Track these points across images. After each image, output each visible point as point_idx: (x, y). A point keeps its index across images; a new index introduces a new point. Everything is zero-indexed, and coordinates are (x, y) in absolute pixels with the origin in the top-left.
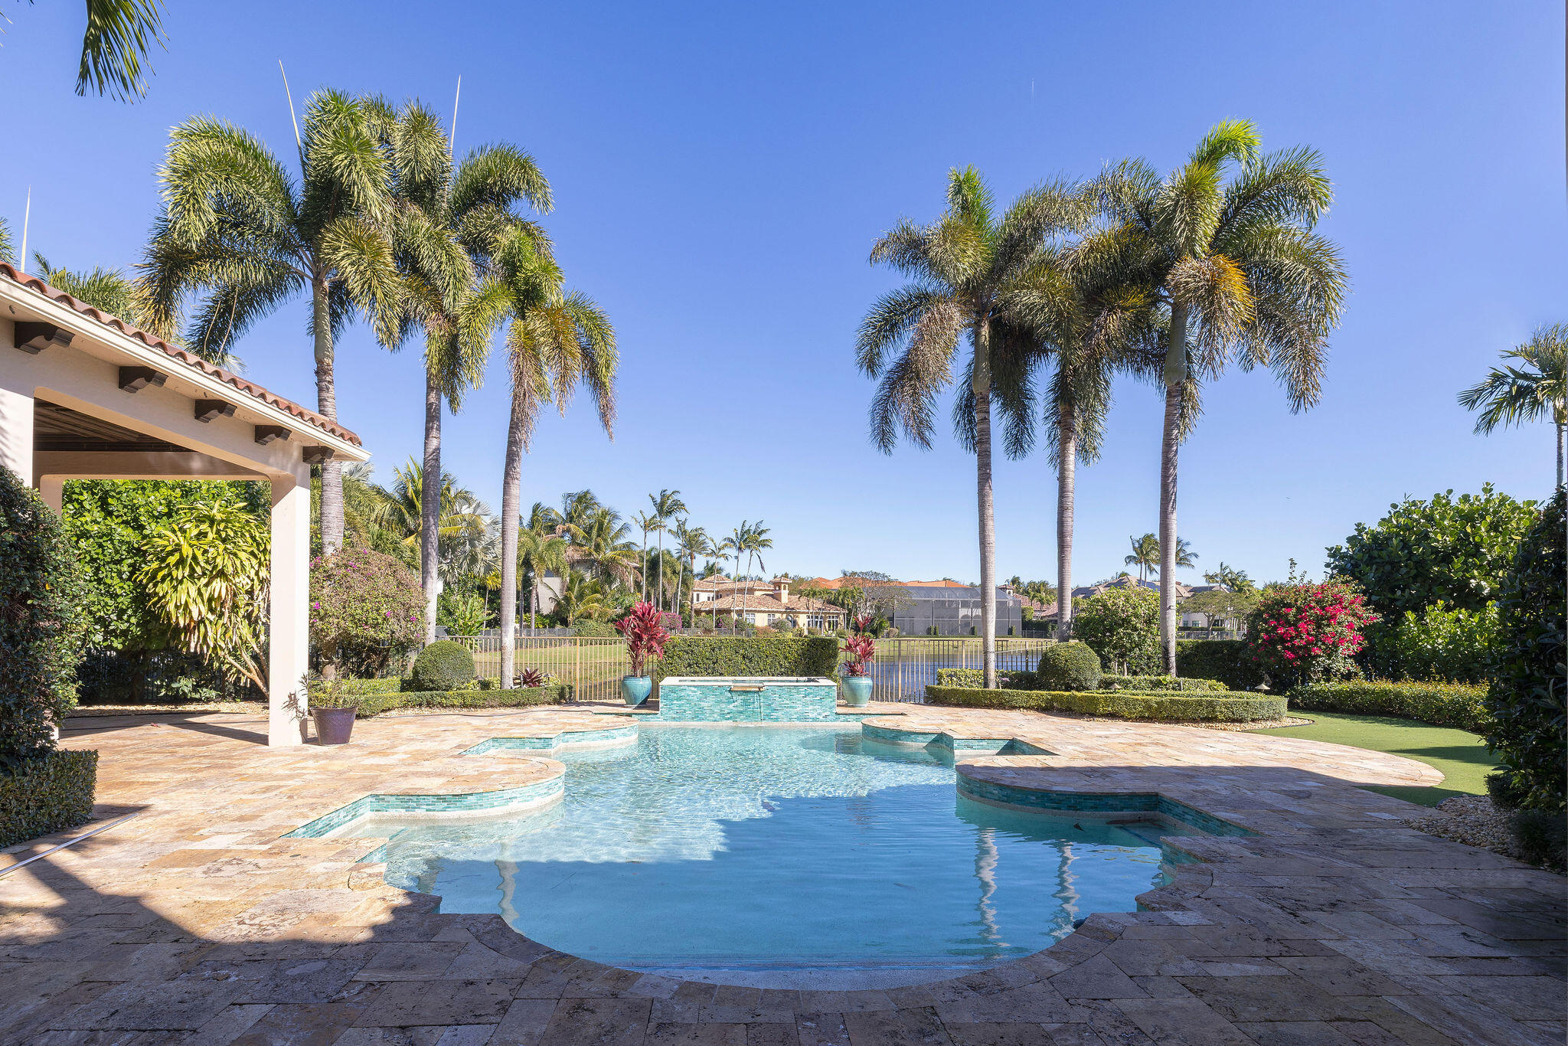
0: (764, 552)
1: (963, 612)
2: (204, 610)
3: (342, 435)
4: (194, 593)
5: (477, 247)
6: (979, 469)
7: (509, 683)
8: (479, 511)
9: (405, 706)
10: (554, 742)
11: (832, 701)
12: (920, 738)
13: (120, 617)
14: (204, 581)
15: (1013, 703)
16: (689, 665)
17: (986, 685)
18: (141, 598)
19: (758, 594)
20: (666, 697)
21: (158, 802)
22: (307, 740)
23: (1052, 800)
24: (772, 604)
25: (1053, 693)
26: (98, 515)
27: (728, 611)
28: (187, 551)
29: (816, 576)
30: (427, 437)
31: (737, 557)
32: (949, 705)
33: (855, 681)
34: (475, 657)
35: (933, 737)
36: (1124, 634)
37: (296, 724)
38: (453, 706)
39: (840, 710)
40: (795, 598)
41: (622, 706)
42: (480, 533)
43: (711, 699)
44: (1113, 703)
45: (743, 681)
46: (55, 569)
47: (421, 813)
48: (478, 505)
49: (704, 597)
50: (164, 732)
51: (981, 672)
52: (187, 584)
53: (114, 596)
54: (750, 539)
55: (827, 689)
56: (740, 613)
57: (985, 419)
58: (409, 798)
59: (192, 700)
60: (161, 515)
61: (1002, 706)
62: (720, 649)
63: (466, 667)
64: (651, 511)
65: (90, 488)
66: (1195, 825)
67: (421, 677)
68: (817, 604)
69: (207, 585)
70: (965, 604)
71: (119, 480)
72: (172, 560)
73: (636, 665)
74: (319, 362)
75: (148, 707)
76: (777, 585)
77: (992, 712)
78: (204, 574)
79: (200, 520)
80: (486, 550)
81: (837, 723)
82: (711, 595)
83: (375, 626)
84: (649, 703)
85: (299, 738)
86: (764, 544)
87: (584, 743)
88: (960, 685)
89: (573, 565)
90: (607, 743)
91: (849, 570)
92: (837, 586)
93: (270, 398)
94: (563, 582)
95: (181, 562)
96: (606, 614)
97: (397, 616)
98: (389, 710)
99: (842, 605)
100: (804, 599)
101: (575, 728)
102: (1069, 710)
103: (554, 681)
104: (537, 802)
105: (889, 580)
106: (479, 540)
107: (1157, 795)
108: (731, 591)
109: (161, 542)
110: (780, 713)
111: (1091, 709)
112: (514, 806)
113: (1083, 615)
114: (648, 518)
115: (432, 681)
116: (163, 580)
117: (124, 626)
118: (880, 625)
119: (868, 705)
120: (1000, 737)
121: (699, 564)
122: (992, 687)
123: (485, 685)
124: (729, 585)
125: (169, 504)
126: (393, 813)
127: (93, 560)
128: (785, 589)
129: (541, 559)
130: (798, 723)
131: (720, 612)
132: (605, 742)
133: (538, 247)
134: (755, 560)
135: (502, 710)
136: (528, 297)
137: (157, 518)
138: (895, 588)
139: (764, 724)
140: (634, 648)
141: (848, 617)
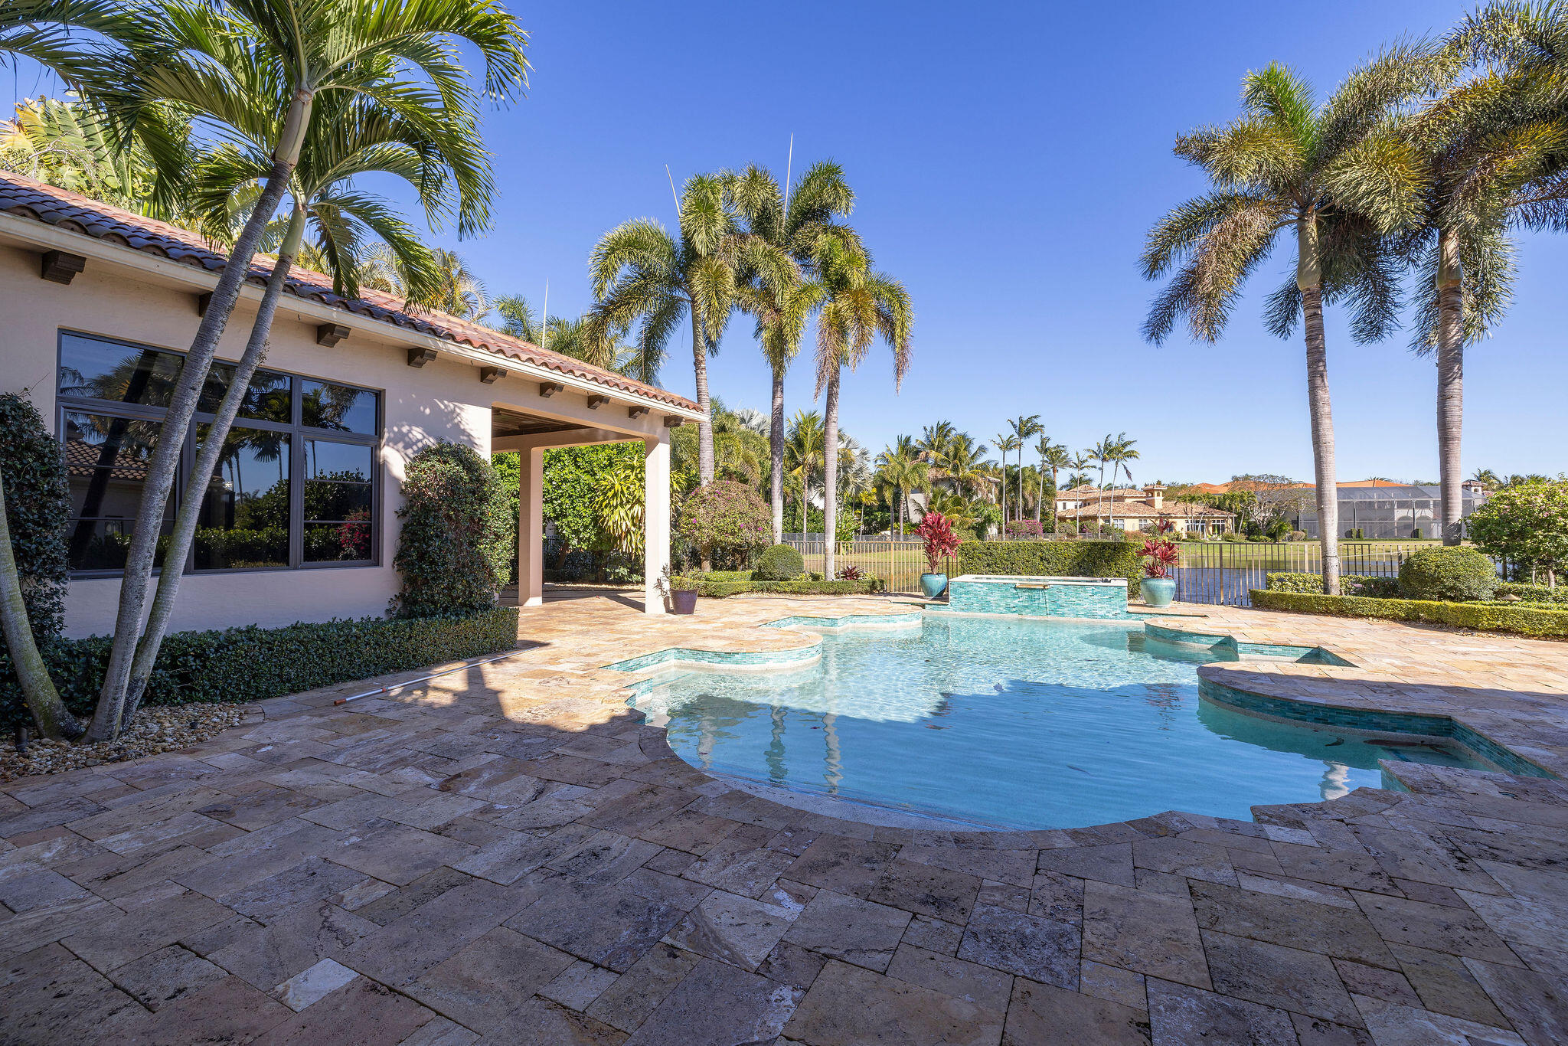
0: (1130, 463)
1: (1399, 514)
2: (629, 524)
3: (687, 406)
4: (623, 513)
5: (803, 254)
6: (1309, 367)
7: (831, 577)
8: (851, 446)
9: (752, 591)
10: (840, 623)
11: (1123, 602)
12: (1204, 640)
13: (584, 530)
14: (629, 506)
15: (1358, 611)
16: (988, 565)
17: (1326, 590)
18: (596, 519)
19: (1128, 501)
20: (955, 591)
21: (556, 642)
22: (668, 611)
23: (1294, 711)
24: (1146, 511)
25: (1417, 602)
26: (572, 468)
27: (1095, 518)
28: (617, 487)
29: (1197, 483)
30: (774, 398)
31: (1101, 469)
32: (1276, 610)
33: (1153, 583)
34: (804, 557)
35: (1220, 639)
36: (1545, 537)
37: (661, 600)
38: (785, 592)
39: (1131, 609)
40: (1171, 504)
41: (921, 597)
42: (851, 462)
43: (997, 595)
44: (1504, 616)
45: (1037, 580)
46: (494, 504)
47: (705, 663)
48: (850, 442)
49: (1070, 505)
50: (601, 601)
51: (1319, 577)
52: (619, 508)
53: (581, 517)
54: (1114, 451)
55: (1116, 590)
56: (1107, 519)
57: (1315, 314)
58: (698, 653)
59: (629, 583)
60: (606, 466)
61: (1342, 613)
62: (1018, 551)
63: (798, 565)
64: (1009, 432)
65: (569, 452)
66: (1491, 757)
67: (763, 570)
68: (1197, 508)
69: (630, 509)
70: (1402, 505)
71: (583, 446)
72: (610, 494)
73: (933, 564)
74: (696, 355)
75: (604, 586)
76: (1150, 492)
77: (1323, 618)
78: (628, 502)
79: (626, 468)
80: (856, 475)
81: (1128, 621)
82: (1080, 503)
83: (733, 534)
84: (942, 596)
85: (663, 609)
86: (1131, 455)
87: (868, 624)
88: (1298, 590)
89: (936, 482)
90: (889, 626)
91: (1240, 474)
92: (1224, 491)
93: (632, 389)
94: (926, 498)
95: (615, 495)
96: (967, 522)
97: (749, 528)
98: (738, 593)
99: (1230, 510)
100: (1181, 506)
101: (862, 613)
102: (1439, 623)
103: (869, 575)
104: (789, 664)
105: (1290, 483)
106: (850, 467)
107: (1449, 719)
108: (1096, 500)
109: (605, 483)
110: (1066, 610)
111: (1472, 622)
112: (770, 665)
113: (1478, 514)
114: (1005, 439)
115: (770, 573)
116: (606, 507)
117: (587, 536)
118: (1280, 529)
119: (1169, 606)
120: (1304, 644)
121: (1062, 477)
122: (1335, 593)
123: (816, 578)
124: (1097, 494)
125: (610, 459)
126: (688, 661)
127: (570, 496)
128: (1158, 495)
129: (907, 480)
130: (1085, 619)
131: (1086, 518)
132: (886, 625)
133: (846, 246)
134: (1121, 470)
135: (822, 597)
136: (839, 284)
137: (603, 468)
138: (1299, 489)
139: (1049, 618)
140: (930, 549)
141: (1237, 521)
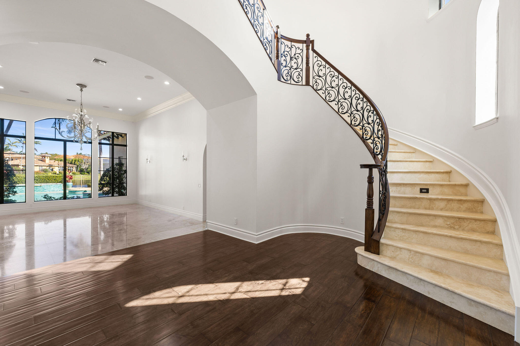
24: (41, 163)
40: (52, 161)
82: (8, 159)
91: (79, 153)
108: (19, 158)
124: (17, 155)
141: (77, 167)
